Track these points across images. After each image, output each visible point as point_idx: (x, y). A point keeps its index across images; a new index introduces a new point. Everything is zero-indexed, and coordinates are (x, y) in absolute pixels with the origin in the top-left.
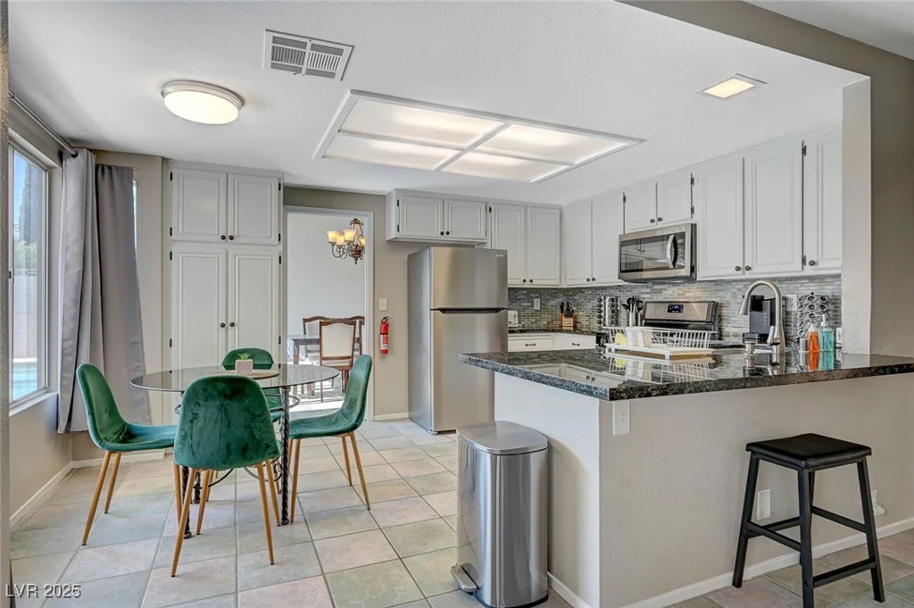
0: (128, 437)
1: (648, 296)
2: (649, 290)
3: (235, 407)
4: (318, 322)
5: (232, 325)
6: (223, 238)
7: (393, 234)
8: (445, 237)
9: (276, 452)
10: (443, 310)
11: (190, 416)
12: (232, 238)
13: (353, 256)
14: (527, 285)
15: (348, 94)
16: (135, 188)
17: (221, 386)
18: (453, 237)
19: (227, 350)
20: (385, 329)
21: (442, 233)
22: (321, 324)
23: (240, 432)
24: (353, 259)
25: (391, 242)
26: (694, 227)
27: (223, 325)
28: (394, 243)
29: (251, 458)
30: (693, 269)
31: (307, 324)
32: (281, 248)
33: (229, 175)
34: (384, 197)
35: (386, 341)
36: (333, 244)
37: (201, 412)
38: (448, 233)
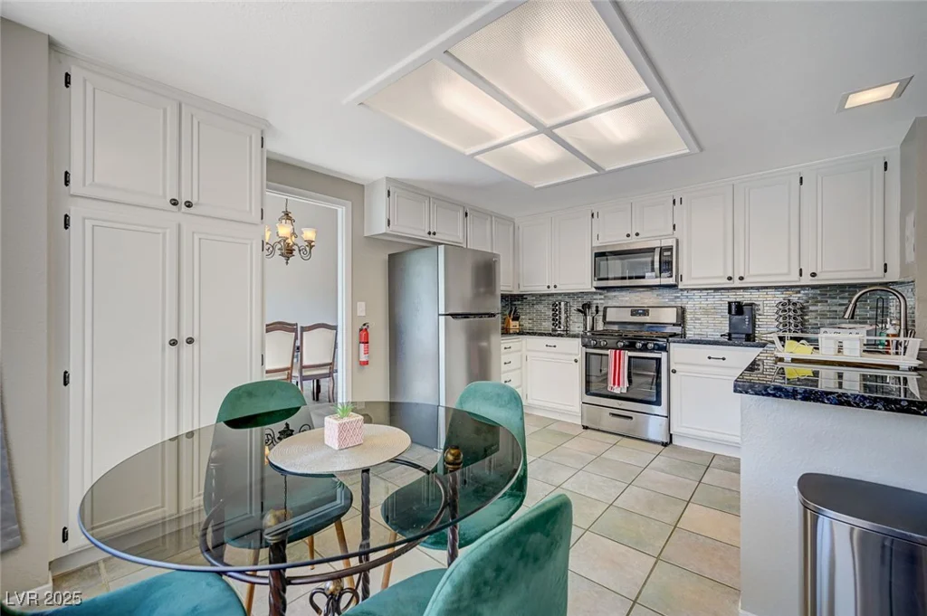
1: (602, 301)
2: (602, 297)
5: (190, 341)
6: (174, 203)
8: (432, 238)
10: (454, 316)
12: (189, 205)
13: (282, 255)
18: (439, 239)
20: (364, 336)
21: (429, 233)
24: (283, 259)
25: (370, 238)
27: (174, 343)
28: (374, 240)
30: (681, 278)
33: (183, 106)
34: (362, 187)
35: (367, 352)
38: (434, 234)
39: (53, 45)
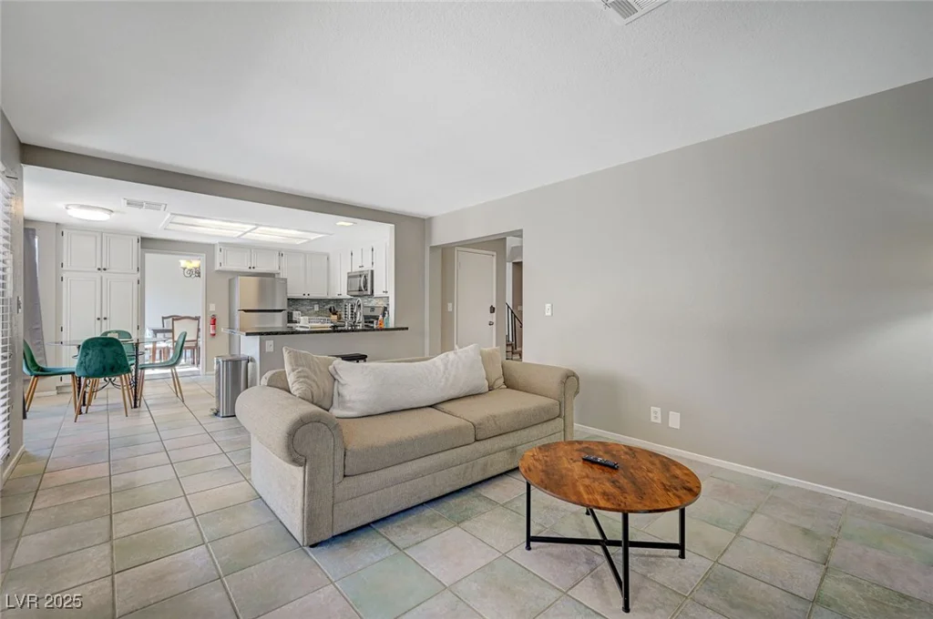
0: (41, 372)
3: (107, 350)
4: (171, 319)
5: (105, 319)
6: (99, 269)
7: (217, 267)
8: (252, 270)
9: (129, 371)
10: (246, 311)
11: (84, 354)
12: (105, 269)
14: (306, 297)
15: (169, 215)
16: (36, 240)
17: (100, 341)
18: (258, 270)
19: (101, 331)
20: (214, 322)
21: (250, 268)
22: (173, 320)
23: (110, 361)
25: (216, 271)
26: (372, 272)
27: (99, 319)
28: (219, 272)
29: (116, 372)
30: (372, 292)
31: (165, 321)
32: (139, 274)
33: (103, 234)
34: (214, 245)
35: (214, 328)
36: (184, 269)
37: (90, 352)
38: (254, 268)
39: (57, 224)
